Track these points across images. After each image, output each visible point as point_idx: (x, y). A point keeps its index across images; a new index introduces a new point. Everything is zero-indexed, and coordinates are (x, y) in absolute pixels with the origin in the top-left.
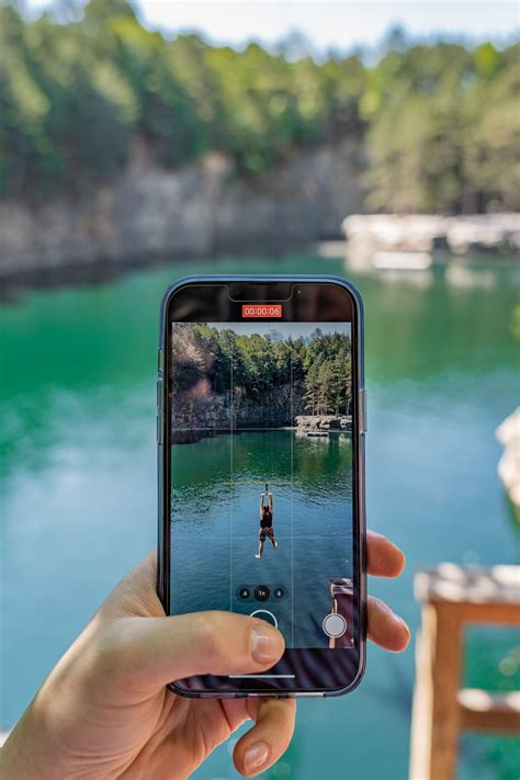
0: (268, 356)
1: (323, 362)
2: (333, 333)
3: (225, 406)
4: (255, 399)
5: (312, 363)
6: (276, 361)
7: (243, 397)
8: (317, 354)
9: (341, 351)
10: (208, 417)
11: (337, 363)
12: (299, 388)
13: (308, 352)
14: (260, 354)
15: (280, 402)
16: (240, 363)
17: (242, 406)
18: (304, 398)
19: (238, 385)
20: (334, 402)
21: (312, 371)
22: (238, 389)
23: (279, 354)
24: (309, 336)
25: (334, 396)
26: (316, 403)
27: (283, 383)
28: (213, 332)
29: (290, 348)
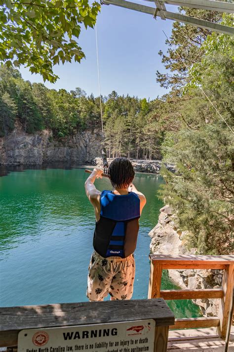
0: (73, 108)
1: (118, 116)
2: (125, 96)
3: (34, 145)
4: (60, 141)
5: (109, 117)
6: (80, 112)
7: (50, 139)
8: (114, 110)
9: (132, 110)
10: (17, 154)
11: (129, 119)
12: (98, 135)
13: (106, 108)
14: (66, 105)
15: (82, 145)
16: (49, 111)
17: (48, 146)
18: (103, 143)
19: (46, 128)
20: (127, 149)
21: (109, 123)
22: (46, 132)
23: (82, 107)
24: (107, 96)
25: (127, 144)
26: (112, 148)
27: (84, 130)
28: (27, 85)
29: (92, 103)
